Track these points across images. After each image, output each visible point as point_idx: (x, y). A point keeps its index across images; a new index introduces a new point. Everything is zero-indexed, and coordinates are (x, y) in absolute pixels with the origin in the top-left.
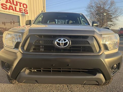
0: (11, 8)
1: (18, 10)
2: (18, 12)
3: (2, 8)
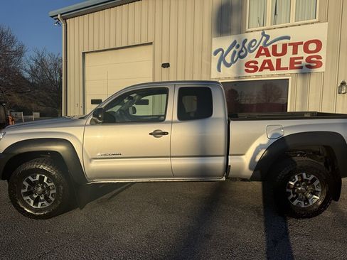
0: (266, 65)
3: (247, 71)
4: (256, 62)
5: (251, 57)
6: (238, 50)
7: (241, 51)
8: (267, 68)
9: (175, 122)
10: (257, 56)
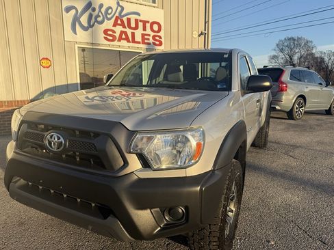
0: (124, 36)
1: (138, 38)
2: (139, 43)
3: (106, 38)
4: (114, 32)
5: (108, 24)
6: (94, 14)
8: (124, 39)
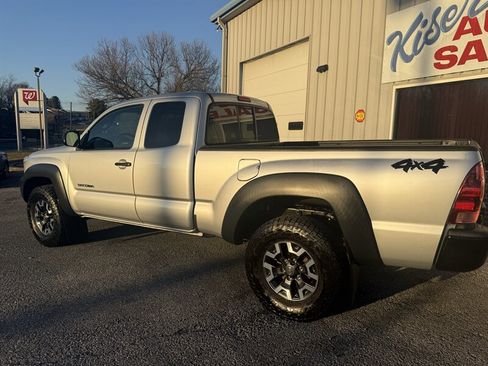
0: (473, 52)
3: (438, 66)
4: (454, 49)
5: (445, 39)
6: (424, 31)
7: (431, 31)
8: (473, 57)
9: (141, 150)
10: (457, 37)
